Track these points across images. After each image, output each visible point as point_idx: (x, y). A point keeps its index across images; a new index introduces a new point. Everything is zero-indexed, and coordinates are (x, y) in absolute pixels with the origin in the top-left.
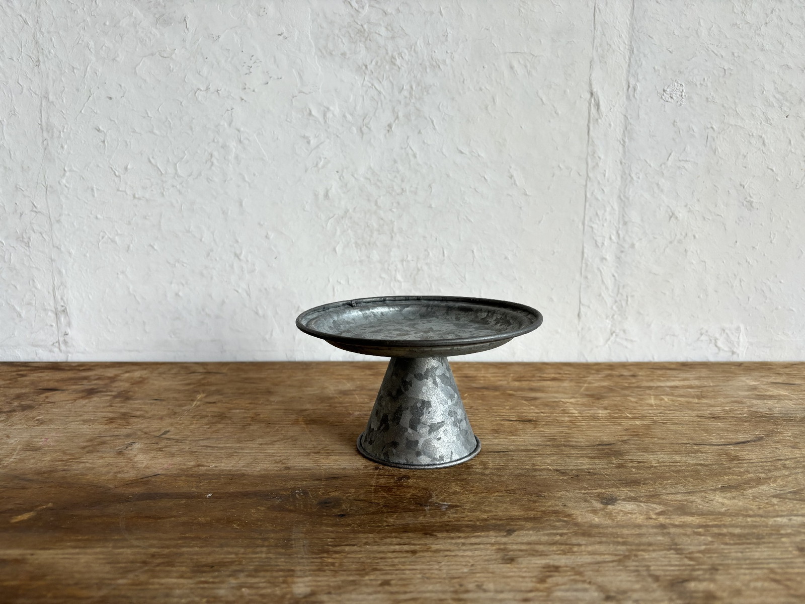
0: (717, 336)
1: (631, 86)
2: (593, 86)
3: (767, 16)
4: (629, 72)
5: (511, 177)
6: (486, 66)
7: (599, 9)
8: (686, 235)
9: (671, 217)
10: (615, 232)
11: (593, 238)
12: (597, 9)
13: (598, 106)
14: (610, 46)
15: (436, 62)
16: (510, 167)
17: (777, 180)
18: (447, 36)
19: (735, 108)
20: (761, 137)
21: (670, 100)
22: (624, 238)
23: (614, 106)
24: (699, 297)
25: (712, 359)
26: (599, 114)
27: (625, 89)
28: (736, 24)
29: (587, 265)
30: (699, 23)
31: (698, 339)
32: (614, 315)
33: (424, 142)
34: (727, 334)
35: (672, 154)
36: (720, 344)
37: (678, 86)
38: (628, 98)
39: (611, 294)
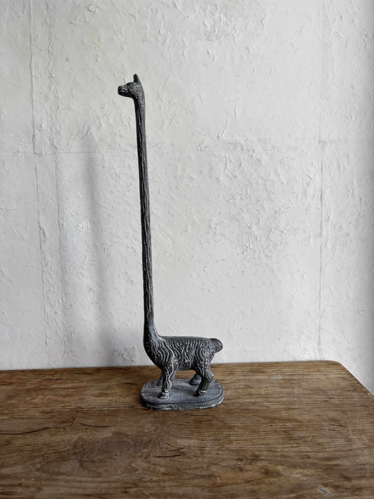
0: (123, 352)
1: (61, 224)
2: (41, 225)
3: (128, 187)
4: (59, 217)
8: (99, 299)
9: (90, 290)
10: (61, 299)
11: (49, 302)
12: (38, 186)
13: (44, 234)
14: (48, 204)
19: (117, 233)
20: (133, 248)
21: (82, 230)
22: (66, 302)
23: (53, 234)
24: (110, 332)
26: (45, 238)
27: (58, 225)
28: (112, 192)
29: (47, 316)
31: (113, 354)
32: (65, 343)
34: (128, 351)
35: (87, 257)
36: (124, 357)
37: (85, 223)
38: (60, 230)
39: (62, 331)
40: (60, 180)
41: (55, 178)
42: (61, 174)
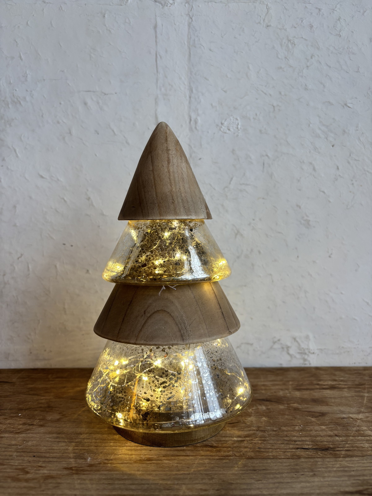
0: (289, 344)
1: (192, 119)
3: (308, 60)
4: (190, 107)
5: (89, 199)
6: (62, 103)
7: (160, 56)
8: (252, 250)
9: (236, 235)
12: (158, 56)
14: (172, 86)
15: (17, 99)
16: (88, 190)
17: (330, 202)
18: (27, 77)
19: (286, 138)
20: (311, 163)
21: (228, 131)
24: (269, 308)
25: (285, 365)
27: (188, 122)
28: (281, 68)
30: (248, 68)
31: (271, 348)
33: (8, 168)
34: (297, 342)
35: (234, 179)
36: (291, 352)
37: (234, 120)
38: (191, 130)
40: (195, 47)
41: (186, 43)
42: (197, 36)
